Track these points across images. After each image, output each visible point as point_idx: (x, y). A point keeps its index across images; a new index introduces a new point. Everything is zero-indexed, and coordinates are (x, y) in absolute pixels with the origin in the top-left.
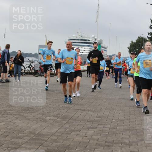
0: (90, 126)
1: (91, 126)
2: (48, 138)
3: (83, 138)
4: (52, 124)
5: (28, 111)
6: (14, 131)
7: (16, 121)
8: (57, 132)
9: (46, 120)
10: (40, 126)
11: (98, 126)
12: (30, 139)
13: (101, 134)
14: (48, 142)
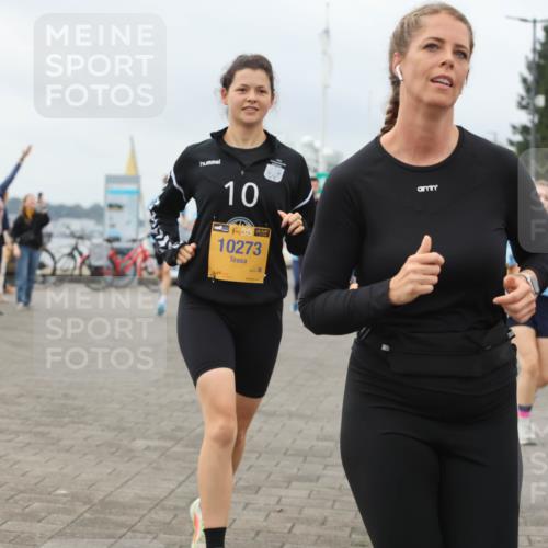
0: (295, 471)
1: (301, 473)
2: (137, 519)
3: (267, 516)
4: (154, 465)
5: (66, 420)
6: (12, 493)
7: (20, 457)
8: (173, 495)
9: (131, 451)
10: (110, 474)
11: (325, 472)
12: (73, 522)
13: (335, 501)
14: (141, 532)
